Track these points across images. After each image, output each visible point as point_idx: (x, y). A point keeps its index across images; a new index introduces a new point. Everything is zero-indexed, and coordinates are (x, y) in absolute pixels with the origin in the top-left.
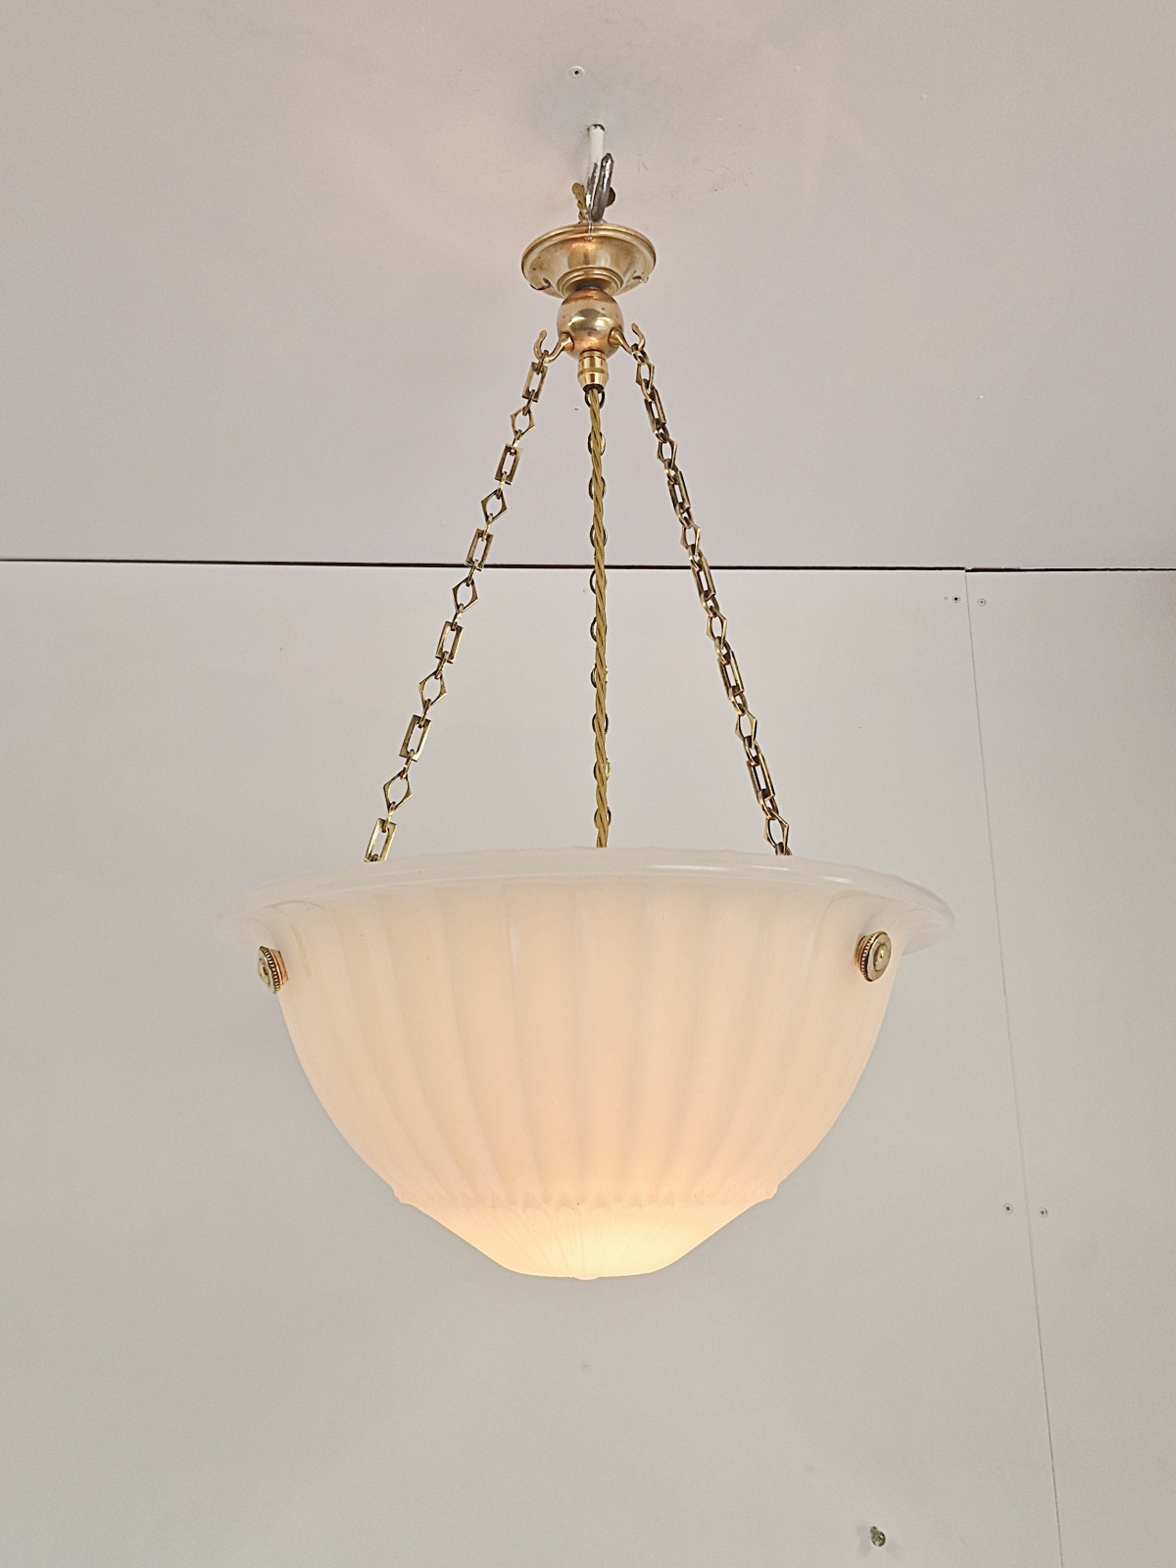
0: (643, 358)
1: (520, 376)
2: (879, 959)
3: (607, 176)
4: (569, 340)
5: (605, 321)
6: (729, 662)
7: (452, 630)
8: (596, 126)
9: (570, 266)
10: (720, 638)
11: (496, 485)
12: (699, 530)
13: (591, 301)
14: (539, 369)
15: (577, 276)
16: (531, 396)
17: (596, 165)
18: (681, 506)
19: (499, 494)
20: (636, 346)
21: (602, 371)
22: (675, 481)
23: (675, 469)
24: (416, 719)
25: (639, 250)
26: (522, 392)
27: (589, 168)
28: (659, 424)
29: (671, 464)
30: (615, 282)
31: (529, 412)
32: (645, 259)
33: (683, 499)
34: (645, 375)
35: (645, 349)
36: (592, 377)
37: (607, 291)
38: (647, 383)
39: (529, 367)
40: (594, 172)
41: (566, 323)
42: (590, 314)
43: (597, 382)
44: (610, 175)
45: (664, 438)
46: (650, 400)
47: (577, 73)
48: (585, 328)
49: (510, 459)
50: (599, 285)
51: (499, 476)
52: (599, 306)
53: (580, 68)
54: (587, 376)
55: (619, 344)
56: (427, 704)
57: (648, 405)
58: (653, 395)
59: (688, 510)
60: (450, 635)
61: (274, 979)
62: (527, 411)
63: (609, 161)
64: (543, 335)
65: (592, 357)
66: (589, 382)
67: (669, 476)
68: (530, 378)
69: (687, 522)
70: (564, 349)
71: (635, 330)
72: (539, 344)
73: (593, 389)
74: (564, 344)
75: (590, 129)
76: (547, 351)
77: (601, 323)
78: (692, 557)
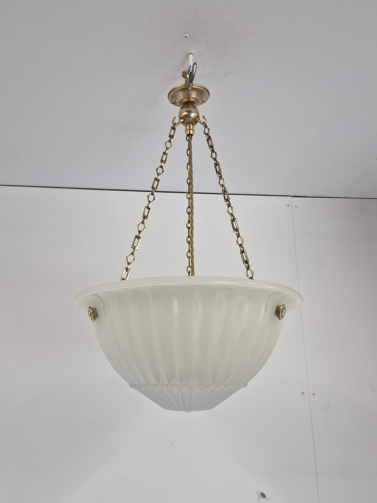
0: (206, 126)
1: (167, 131)
2: (283, 313)
3: (195, 69)
4: (183, 120)
5: (194, 114)
6: (234, 221)
8: (190, 54)
9: (183, 97)
10: (231, 214)
11: (160, 164)
12: (224, 180)
13: (189, 108)
14: (173, 128)
15: (185, 100)
16: (171, 137)
17: (190, 66)
18: (219, 173)
19: (161, 167)
20: (204, 123)
21: (193, 130)
22: (217, 164)
23: (216, 161)
24: (136, 236)
25: (205, 92)
26: (168, 135)
27: (188, 67)
28: (211, 147)
29: (215, 159)
30: (197, 102)
31: (171, 142)
32: (206, 95)
33: (219, 170)
34: (207, 131)
35: (207, 124)
36: (190, 132)
37: (194, 105)
38: (208, 134)
39: (170, 128)
40: (190, 68)
41: (182, 114)
42: (189, 112)
43: (191, 133)
45: (213, 151)
46: (208, 139)
47: (186, 37)
48: (188, 116)
49: (165, 156)
50: (192, 103)
51: (162, 161)
52: (192, 110)
53: (187, 35)
54: (188, 131)
55: (198, 122)
56: (140, 232)
57: (208, 141)
58: (210, 138)
59: (220, 174)
60: (147, 210)
61: (94, 317)
62: (170, 141)
63: (196, 65)
64: (175, 118)
65: (190, 125)
66: (188, 133)
67: (215, 163)
68: (171, 131)
69: (221, 177)
70: (181, 122)
71: (204, 117)
72: (173, 121)
73: (190, 135)
74: (181, 121)
75: (188, 55)
76: (176, 123)
77: (193, 115)
78: (222, 188)
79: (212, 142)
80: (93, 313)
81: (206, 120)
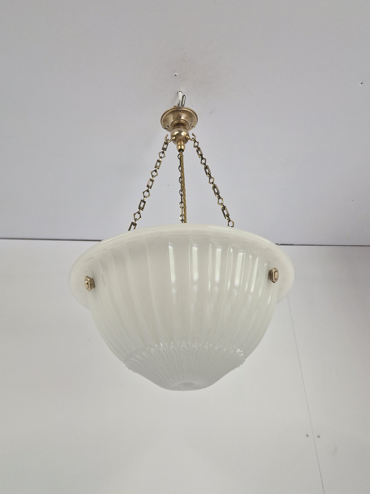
0: (195, 141)
1: (161, 144)
2: (276, 276)
3: (184, 100)
4: (174, 138)
7: (143, 202)
8: (180, 92)
9: (174, 119)
10: (222, 204)
11: (155, 169)
12: (214, 179)
13: (180, 128)
14: (166, 143)
15: (176, 122)
16: (164, 149)
17: (180, 101)
19: (156, 171)
20: (193, 138)
21: (183, 145)
22: (206, 168)
23: (206, 165)
24: (132, 223)
26: (162, 148)
27: (178, 101)
28: (201, 156)
29: (205, 164)
32: (195, 119)
33: (209, 172)
34: (196, 144)
35: (196, 140)
37: (185, 126)
38: (197, 147)
39: (163, 143)
40: (180, 102)
41: (174, 133)
42: (180, 132)
43: (182, 148)
44: (185, 100)
45: (202, 158)
46: (198, 150)
47: (176, 75)
48: (179, 134)
50: (183, 124)
52: (183, 130)
55: (188, 139)
56: (136, 220)
57: (197, 151)
58: (199, 149)
59: (210, 175)
61: (90, 286)
62: (163, 153)
63: (185, 97)
64: (167, 135)
65: (181, 142)
66: (180, 148)
67: (205, 167)
68: (164, 145)
69: (210, 177)
70: (173, 140)
71: (193, 135)
72: (166, 137)
73: (181, 150)
74: (173, 138)
75: (178, 93)
76: (168, 139)
77: (183, 134)
78: (212, 185)
79: (201, 152)
80: (90, 282)
81: (195, 136)
